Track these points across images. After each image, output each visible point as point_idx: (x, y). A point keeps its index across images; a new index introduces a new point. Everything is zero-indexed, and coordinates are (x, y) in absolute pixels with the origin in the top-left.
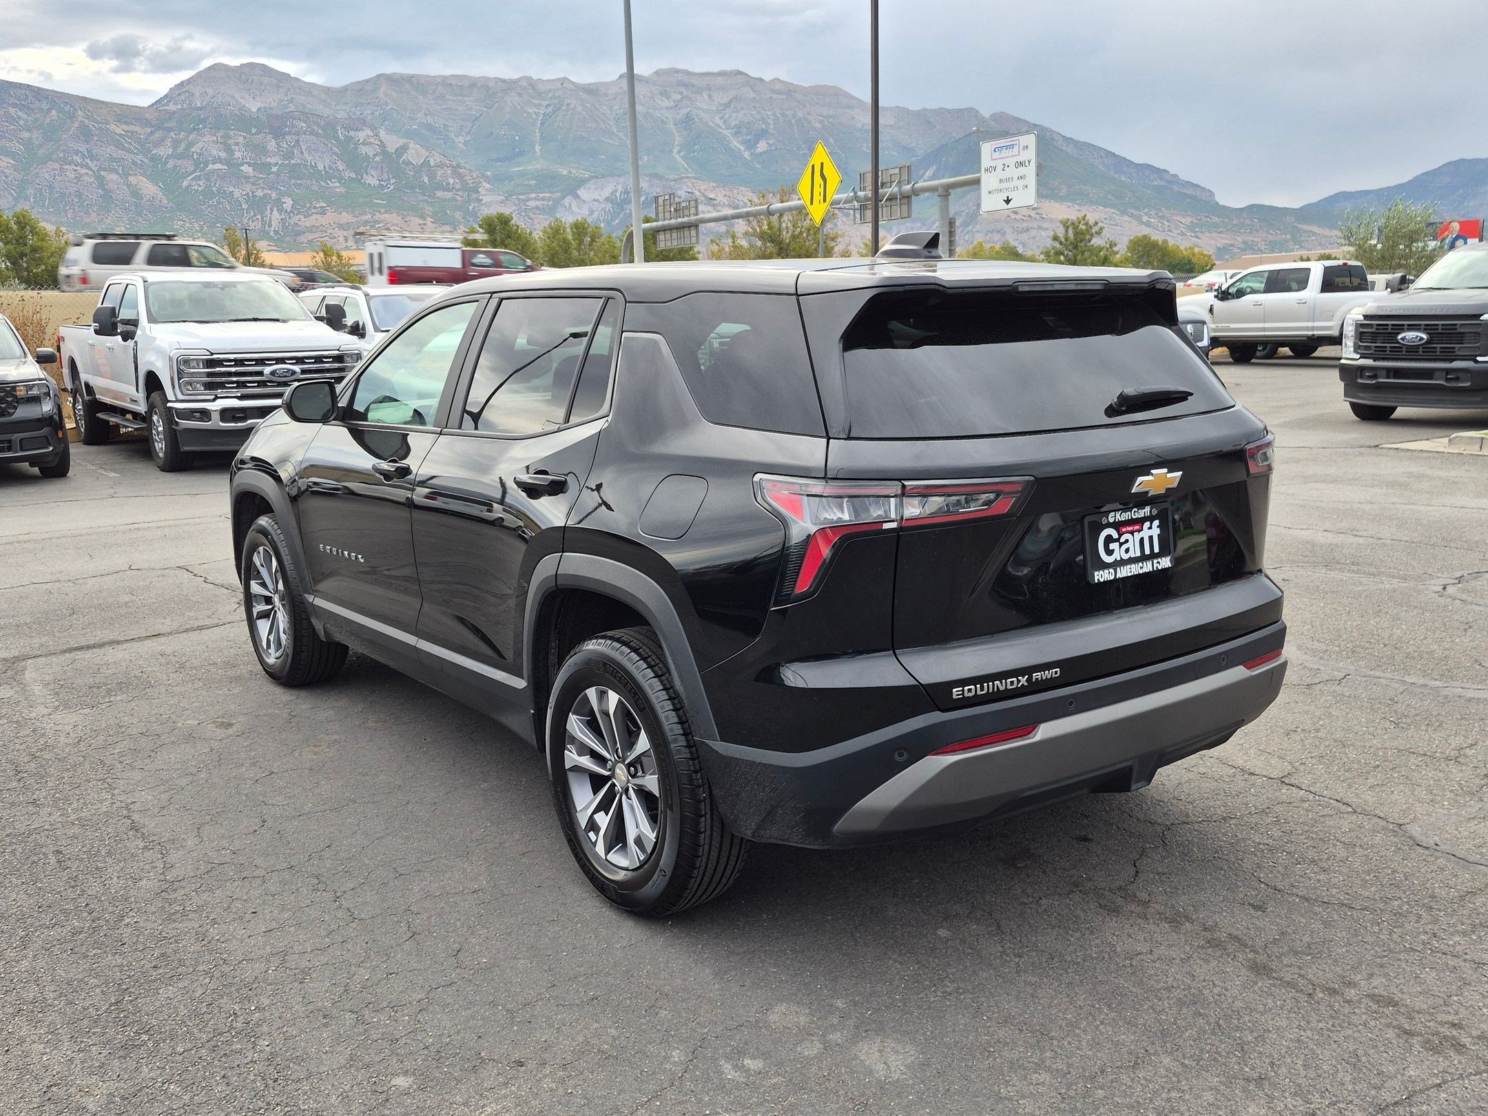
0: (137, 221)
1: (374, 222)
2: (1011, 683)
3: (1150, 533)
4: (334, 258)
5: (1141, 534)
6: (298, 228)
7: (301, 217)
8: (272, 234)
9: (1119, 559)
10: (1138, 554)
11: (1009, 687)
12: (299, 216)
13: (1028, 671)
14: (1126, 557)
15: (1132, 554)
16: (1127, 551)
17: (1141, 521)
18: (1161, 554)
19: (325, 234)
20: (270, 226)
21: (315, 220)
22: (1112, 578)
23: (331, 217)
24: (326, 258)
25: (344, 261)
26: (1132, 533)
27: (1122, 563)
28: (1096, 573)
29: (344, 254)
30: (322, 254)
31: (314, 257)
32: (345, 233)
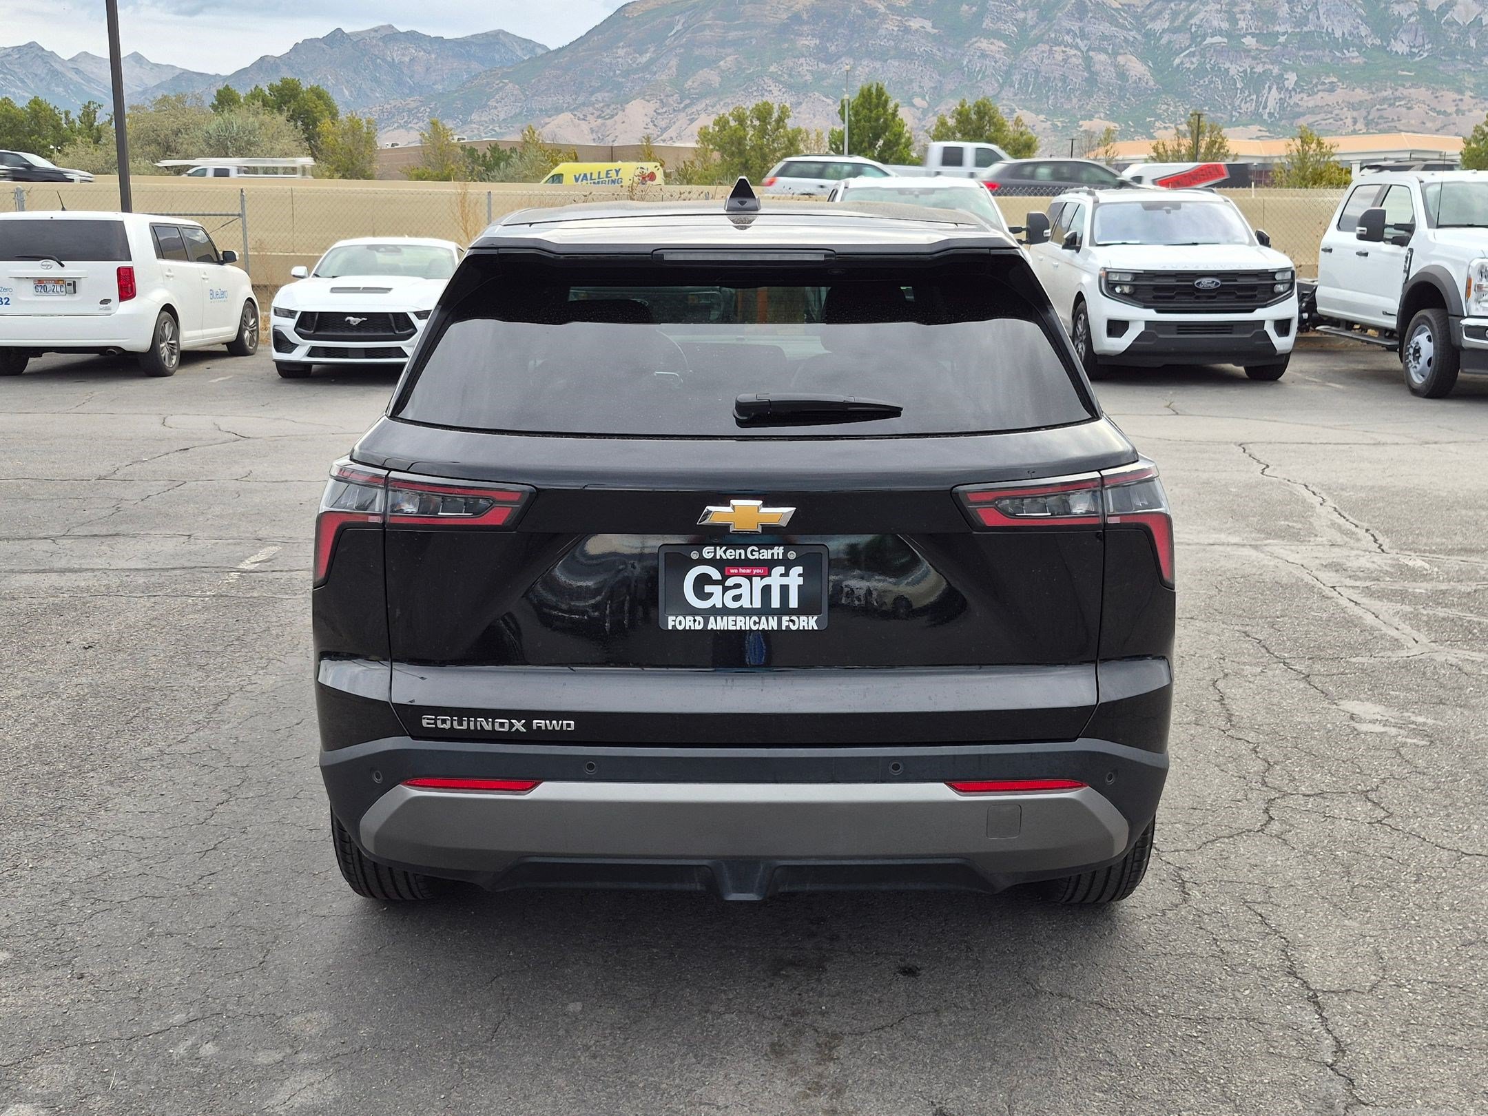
0: (1119, 106)
1: (1395, 99)
2: (502, 725)
3: (785, 581)
4: (1314, 146)
5: (766, 581)
6: (1297, 110)
7: (1304, 95)
8: (1266, 117)
9: (719, 605)
10: (757, 604)
11: (497, 728)
12: (1302, 95)
13: (529, 715)
14: (732, 605)
15: (745, 603)
16: (737, 598)
17: (769, 565)
18: (802, 611)
19: (1329, 116)
20: (1265, 108)
21: (1322, 98)
22: (700, 627)
23: (1341, 94)
24: (1302, 146)
25: (1324, 150)
26: (749, 577)
27: (725, 611)
28: (671, 618)
29: (1326, 141)
30: (1298, 142)
31: (1290, 145)
32: (1355, 114)
